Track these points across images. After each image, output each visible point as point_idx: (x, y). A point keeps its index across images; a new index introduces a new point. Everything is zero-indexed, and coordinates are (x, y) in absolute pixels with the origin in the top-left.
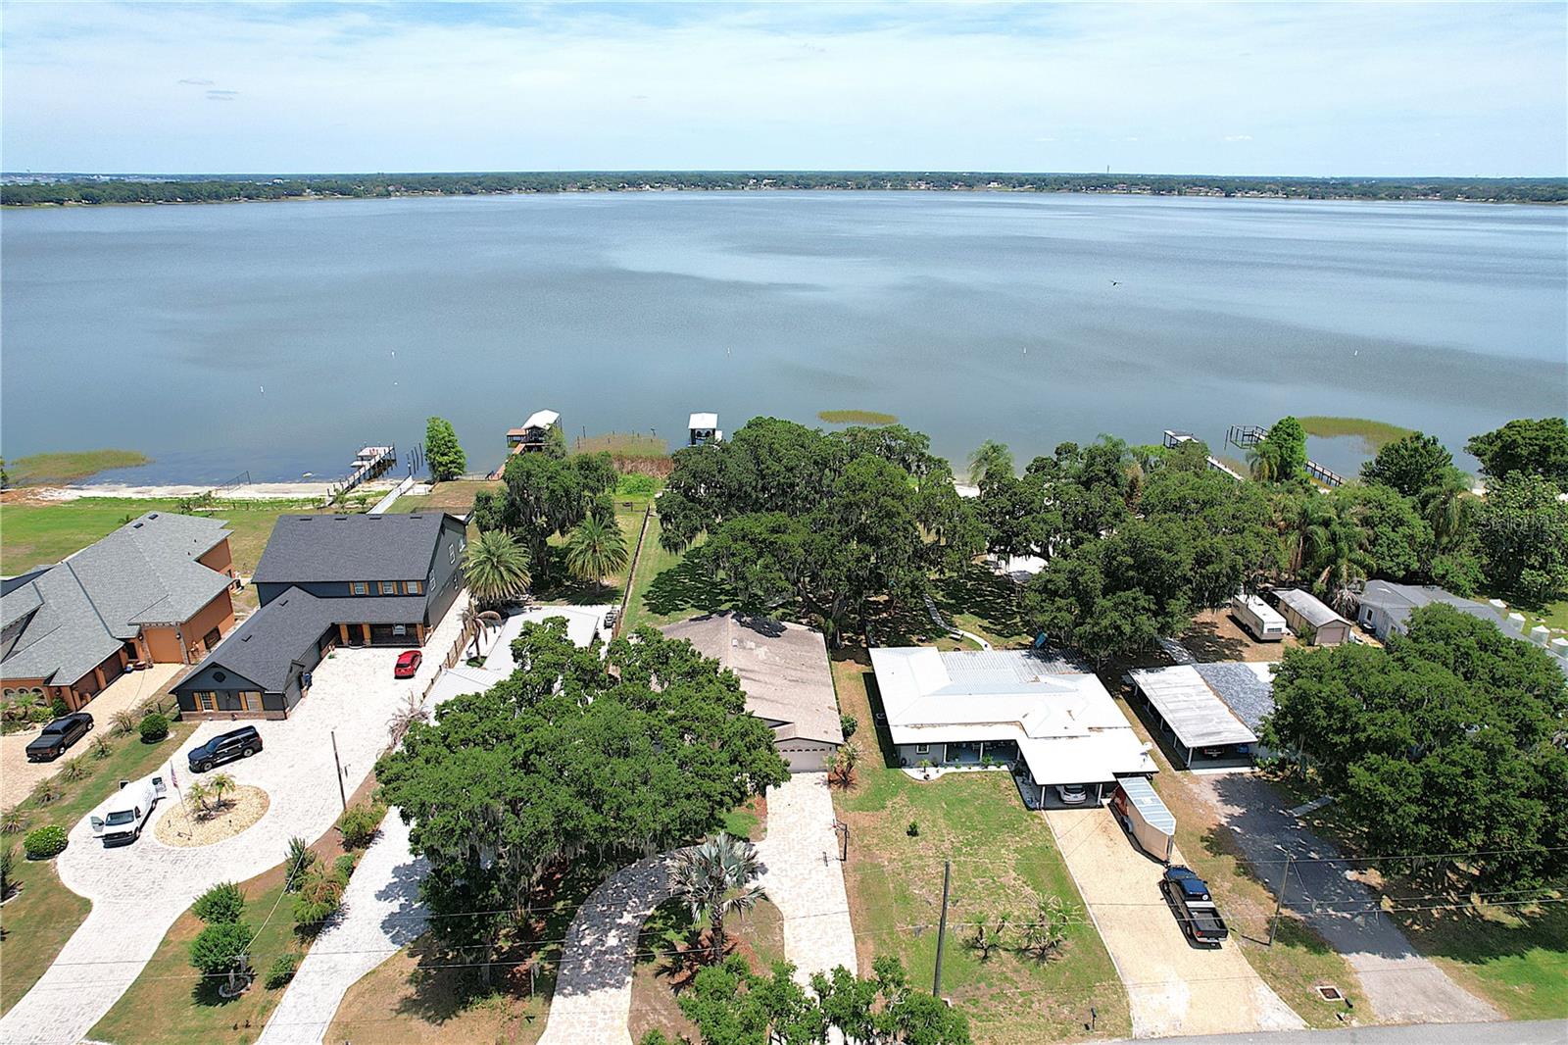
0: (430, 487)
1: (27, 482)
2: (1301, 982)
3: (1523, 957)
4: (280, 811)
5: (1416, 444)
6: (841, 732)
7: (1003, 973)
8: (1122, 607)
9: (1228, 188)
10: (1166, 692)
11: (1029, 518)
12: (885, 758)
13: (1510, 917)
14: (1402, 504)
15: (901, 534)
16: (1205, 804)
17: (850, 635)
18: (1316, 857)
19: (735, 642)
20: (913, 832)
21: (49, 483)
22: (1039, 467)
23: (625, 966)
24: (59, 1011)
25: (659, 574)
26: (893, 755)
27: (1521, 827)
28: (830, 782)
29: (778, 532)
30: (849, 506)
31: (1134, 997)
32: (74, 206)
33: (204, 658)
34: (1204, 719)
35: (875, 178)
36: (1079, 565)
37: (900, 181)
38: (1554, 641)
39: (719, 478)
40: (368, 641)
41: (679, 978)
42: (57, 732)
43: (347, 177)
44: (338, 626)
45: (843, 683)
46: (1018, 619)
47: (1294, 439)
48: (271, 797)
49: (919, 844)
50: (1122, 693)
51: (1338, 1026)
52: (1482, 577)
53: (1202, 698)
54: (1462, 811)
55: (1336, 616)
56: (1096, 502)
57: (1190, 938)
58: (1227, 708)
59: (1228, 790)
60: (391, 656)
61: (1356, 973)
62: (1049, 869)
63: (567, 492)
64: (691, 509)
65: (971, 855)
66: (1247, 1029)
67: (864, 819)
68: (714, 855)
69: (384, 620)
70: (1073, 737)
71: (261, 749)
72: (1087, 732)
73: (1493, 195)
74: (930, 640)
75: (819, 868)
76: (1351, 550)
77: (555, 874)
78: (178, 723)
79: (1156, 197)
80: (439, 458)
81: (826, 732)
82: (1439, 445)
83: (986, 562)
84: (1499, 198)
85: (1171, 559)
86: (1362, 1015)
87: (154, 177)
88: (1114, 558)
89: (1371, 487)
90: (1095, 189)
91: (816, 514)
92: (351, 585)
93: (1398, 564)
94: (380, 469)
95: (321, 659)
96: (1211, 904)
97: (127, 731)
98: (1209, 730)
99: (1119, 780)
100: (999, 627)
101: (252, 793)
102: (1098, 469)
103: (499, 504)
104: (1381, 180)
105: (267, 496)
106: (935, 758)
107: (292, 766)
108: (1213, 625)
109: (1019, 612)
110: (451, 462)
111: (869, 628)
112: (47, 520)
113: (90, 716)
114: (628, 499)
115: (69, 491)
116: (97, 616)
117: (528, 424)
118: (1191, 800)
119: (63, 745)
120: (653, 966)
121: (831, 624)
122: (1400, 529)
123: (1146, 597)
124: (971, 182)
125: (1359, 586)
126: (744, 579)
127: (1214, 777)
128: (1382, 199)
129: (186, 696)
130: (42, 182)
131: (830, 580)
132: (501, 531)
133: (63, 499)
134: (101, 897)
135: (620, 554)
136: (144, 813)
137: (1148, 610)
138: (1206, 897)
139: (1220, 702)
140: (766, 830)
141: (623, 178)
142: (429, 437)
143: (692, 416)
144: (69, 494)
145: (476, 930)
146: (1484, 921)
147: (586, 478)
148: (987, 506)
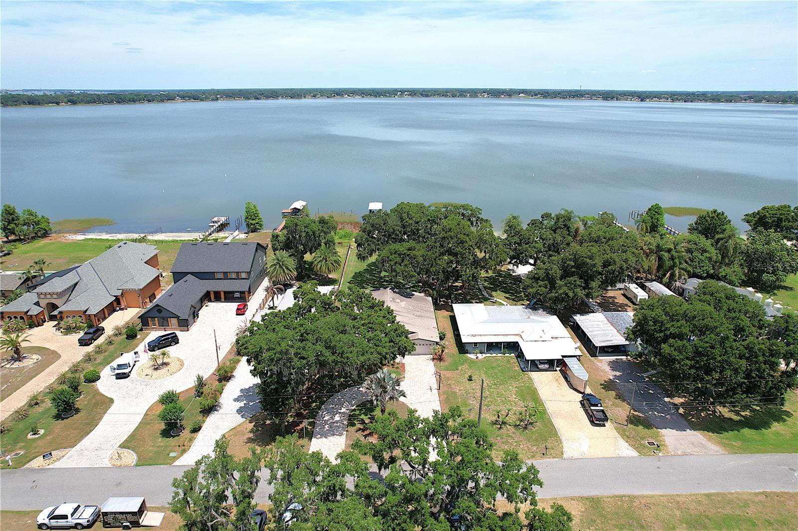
0: (247, 235)
1: (60, 232)
2: (639, 439)
3: (739, 432)
4: (189, 367)
5: (713, 215)
6: (439, 338)
7: (508, 434)
8: (569, 285)
9: (642, 96)
10: (588, 323)
11: (527, 246)
12: (459, 350)
13: (736, 416)
14: (707, 243)
15: (467, 251)
16: (603, 371)
17: (444, 299)
18: (652, 392)
19: (391, 299)
20: (470, 379)
21: (69, 232)
22: (533, 223)
23: (343, 428)
24: (106, 438)
25: (355, 273)
26: (462, 348)
27: (736, 371)
28: (433, 359)
29: (411, 250)
30: (444, 238)
31: (564, 444)
32: (64, 105)
33: (149, 306)
34: (604, 335)
35: (461, 91)
36: (550, 266)
37: (474, 93)
38: (775, 305)
39: (384, 227)
40: (223, 299)
41: (366, 432)
42: (90, 333)
43: (196, 91)
44: (210, 292)
45: (440, 319)
46: (523, 294)
47: (658, 214)
48: (184, 362)
49: (473, 384)
50: (569, 326)
51: (653, 455)
52: (743, 277)
53: (605, 326)
54: (709, 363)
55: (672, 293)
56: (559, 238)
57: (592, 422)
58: (616, 330)
59: (614, 366)
60: (234, 306)
61: (664, 436)
62: (532, 394)
63: (314, 233)
64: (371, 241)
65: (496, 389)
66: (613, 456)
67: (448, 374)
68: (382, 377)
69: (231, 290)
70: (544, 341)
71: (178, 343)
72: (551, 339)
73: (781, 100)
74: (481, 302)
75: (428, 393)
76: (680, 263)
77: (311, 392)
78: (141, 332)
79: (605, 101)
80: (251, 221)
81: (432, 337)
82: (725, 215)
83: (509, 270)
84: (784, 101)
85: (592, 263)
86: (664, 452)
87: (101, 91)
88: (566, 263)
89: (692, 235)
90: (574, 97)
91: (429, 243)
92: (215, 273)
93: (703, 271)
94: (222, 227)
95: (202, 307)
96: (602, 408)
97: (120, 334)
98: (607, 339)
99: (564, 359)
100: (513, 297)
101: (176, 360)
102: (561, 224)
103: (282, 238)
104: (723, 92)
105: (171, 239)
106: (481, 350)
107: (193, 350)
108: (614, 297)
109: (523, 291)
110: (257, 223)
111: (452, 296)
112: (72, 248)
113: (103, 328)
114: (340, 241)
115: (80, 236)
116: (103, 286)
117: (292, 207)
118: (598, 369)
119: (93, 339)
120: (355, 428)
121: (435, 293)
122: (705, 254)
123: (580, 280)
124: (510, 93)
125: (684, 281)
126: (395, 271)
127: (608, 360)
128: (722, 102)
129: (145, 320)
130: (48, 93)
131: (435, 272)
132: (283, 251)
133: (78, 239)
134: (117, 397)
135: (337, 262)
136: (132, 365)
137: (580, 286)
138: (599, 405)
139: (613, 328)
140: (404, 377)
141: (334, 91)
142: (246, 212)
143: (370, 204)
144: (80, 237)
145: (280, 407)
146: (724, 418)
147: (322, 227)
148: (508, 241)
